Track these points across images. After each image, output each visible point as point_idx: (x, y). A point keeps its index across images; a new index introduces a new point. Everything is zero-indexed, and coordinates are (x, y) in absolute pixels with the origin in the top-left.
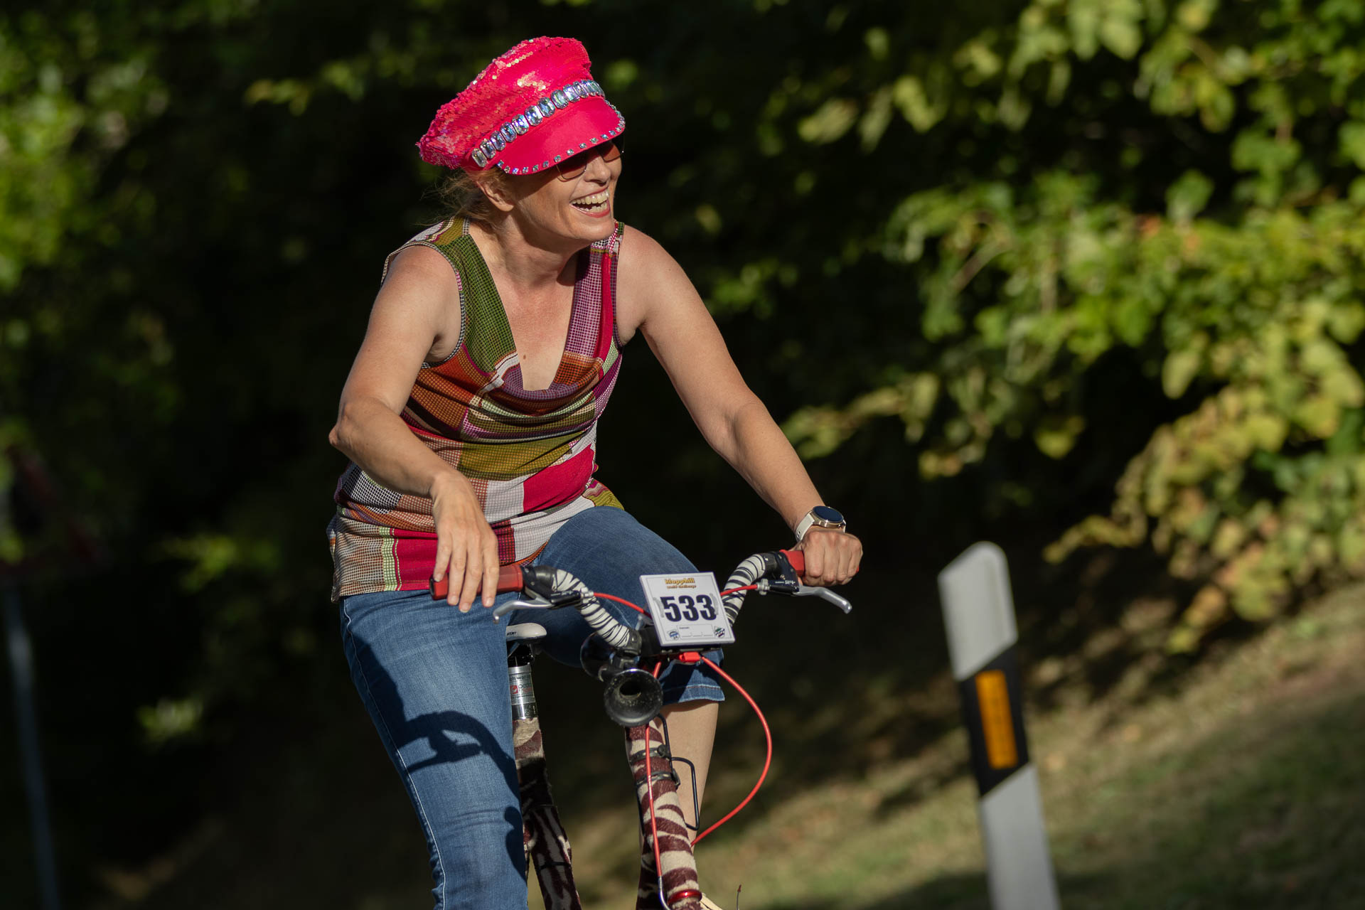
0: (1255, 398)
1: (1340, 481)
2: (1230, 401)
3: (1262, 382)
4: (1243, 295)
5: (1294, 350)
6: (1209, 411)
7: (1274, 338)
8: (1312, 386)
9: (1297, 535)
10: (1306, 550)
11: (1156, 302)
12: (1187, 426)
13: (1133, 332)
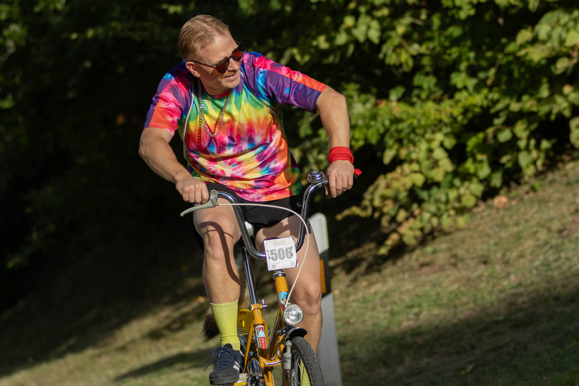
0: (415, 167)
1: (443, 198)
2: (406, 167)
3: (418, 162)
4: (413, 130)
5: (430, 151)
6: (399, 170)
7: (423, 146)
8: (435, 164)
9: (426, 216)
10: (430, 221)
11: (382, 130)
12: (390, 176)
13: (374, 140)
